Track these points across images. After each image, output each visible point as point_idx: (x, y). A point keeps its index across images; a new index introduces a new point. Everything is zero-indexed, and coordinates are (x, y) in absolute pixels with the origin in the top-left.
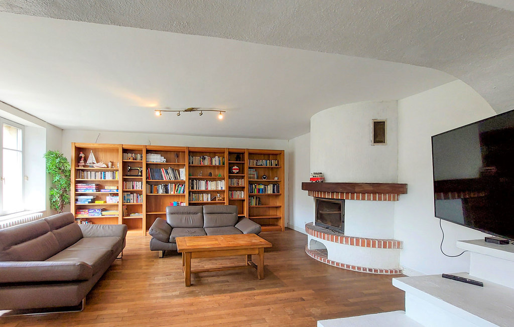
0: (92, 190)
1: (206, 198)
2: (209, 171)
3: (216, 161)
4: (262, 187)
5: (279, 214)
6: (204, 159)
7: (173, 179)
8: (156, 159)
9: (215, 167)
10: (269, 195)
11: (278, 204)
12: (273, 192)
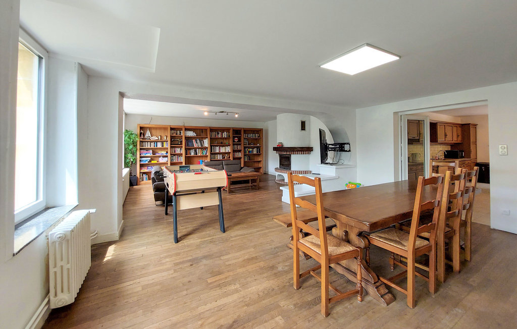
0: (150, 154)
1: (219, 157)
2: (221, 141)
3: (225, 135)
4: (251, 150)
5: (260, 165)
6: (218, 134)
7: (200, 146)
8: (191, 134)
9: (224, 138)
10: (254, 154)
11: (260, 160)
12: (257, 152)
